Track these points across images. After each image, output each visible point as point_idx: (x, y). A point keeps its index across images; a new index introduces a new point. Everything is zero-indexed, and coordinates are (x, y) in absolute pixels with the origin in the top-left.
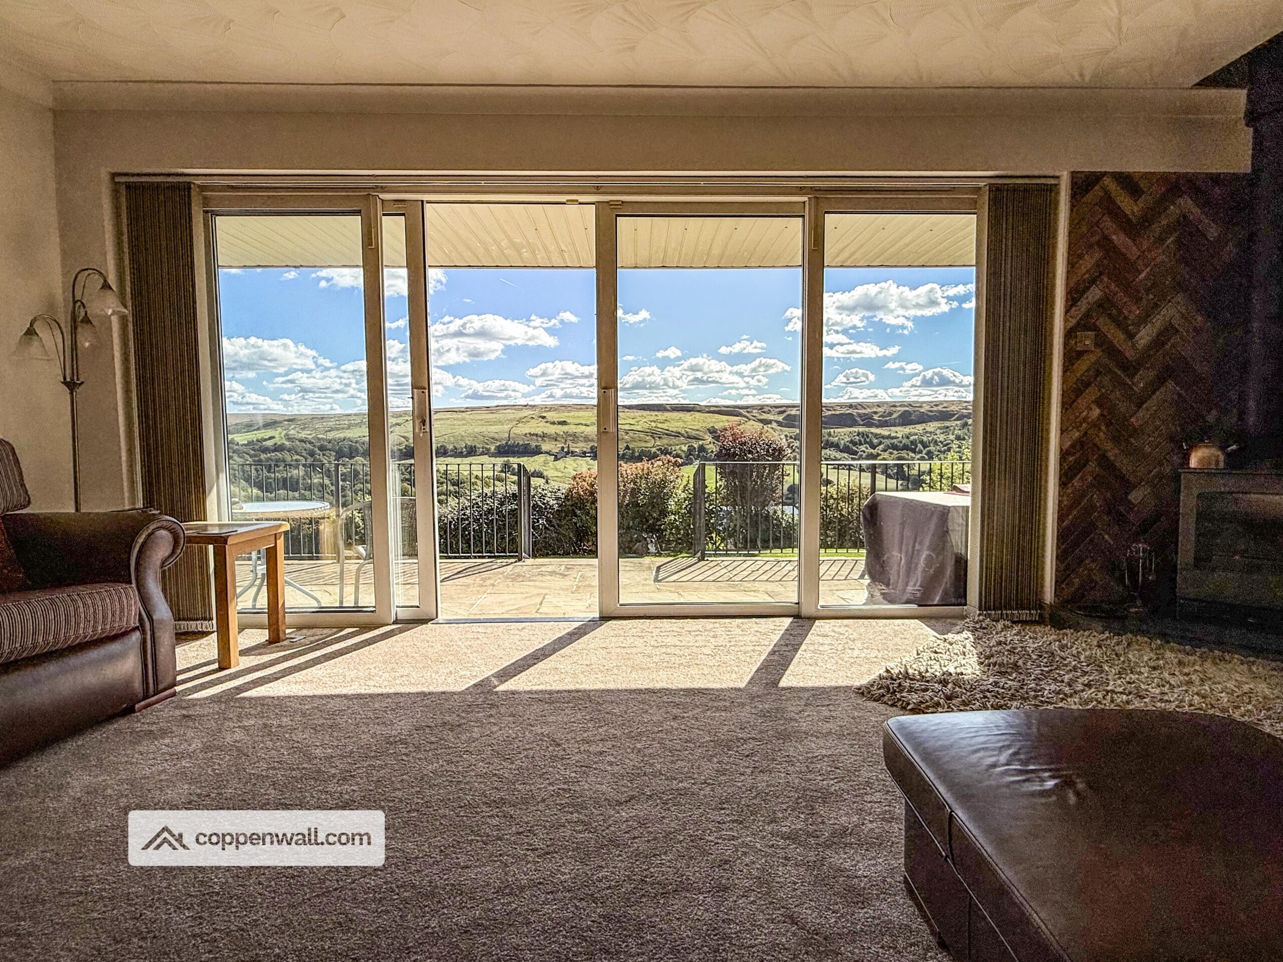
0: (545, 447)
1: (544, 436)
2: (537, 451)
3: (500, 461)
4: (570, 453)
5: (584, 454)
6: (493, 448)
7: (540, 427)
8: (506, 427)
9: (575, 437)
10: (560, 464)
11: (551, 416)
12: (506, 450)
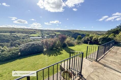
0: (16, 32)
1: (16, 31)
2: (15, 32)
3: (10, 33)
4: (19, 33)
5: (21, 33)
6: (9, 32)
7: (15, 30)
8: (10, 30)
9: (20, 31)
10: (18, 34)
11: (16, 29)
12: (11, 32)
